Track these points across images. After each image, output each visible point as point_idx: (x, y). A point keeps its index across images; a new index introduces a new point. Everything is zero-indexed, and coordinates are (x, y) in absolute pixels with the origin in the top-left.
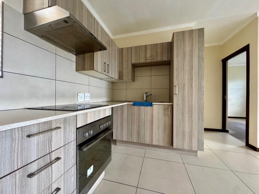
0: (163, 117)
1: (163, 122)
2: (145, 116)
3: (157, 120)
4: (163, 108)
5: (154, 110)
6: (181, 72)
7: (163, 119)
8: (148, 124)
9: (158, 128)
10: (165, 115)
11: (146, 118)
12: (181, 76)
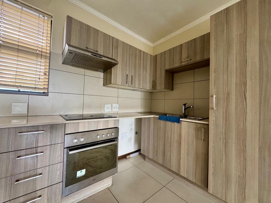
0: (195, 140)
1: (195, 147)
2: (171, 134)
3: (186, 143)
4: (195, 127)
5: (182, 128)
6: (223, 74)
7: (194, 143)
8: (175, 145)
9: (188, 154)
10: (197, 138)
11: (172, 137)
12: (224, 80)
